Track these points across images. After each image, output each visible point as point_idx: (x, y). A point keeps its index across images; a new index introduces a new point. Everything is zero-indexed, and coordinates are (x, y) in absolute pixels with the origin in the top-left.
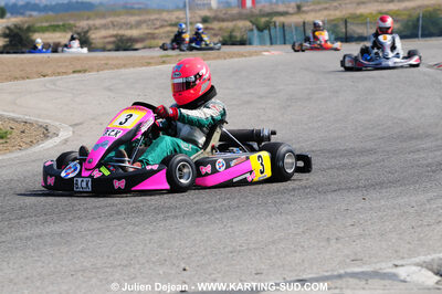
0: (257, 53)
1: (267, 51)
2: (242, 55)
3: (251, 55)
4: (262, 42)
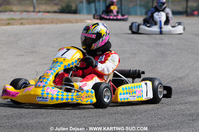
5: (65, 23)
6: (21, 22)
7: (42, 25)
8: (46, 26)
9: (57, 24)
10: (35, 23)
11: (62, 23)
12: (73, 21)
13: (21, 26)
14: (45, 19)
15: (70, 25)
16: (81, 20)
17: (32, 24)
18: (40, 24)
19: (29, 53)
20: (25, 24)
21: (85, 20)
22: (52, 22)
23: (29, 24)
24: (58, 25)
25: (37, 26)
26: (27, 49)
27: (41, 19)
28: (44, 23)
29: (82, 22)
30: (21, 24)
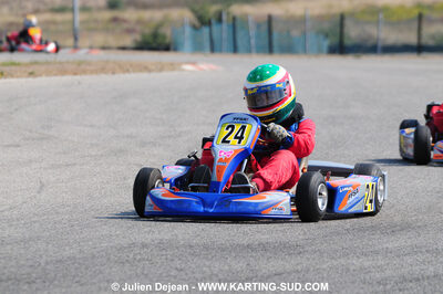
0: (173, 66)
1: (194, 63)
2: (146, 69)
3: (161, 69)
4: (197, 48)
5: (134, 71)
6: (30, 70)
7: (78, 77)
8: (87, 79)
9: (113, 73)
10: (63, 72)
11: (128, 71)
12: (153, 67)
13: (31, 79)
14: (89, 64)
15: (144, 75)
16: (172, 64)
17: (56, 75)
18: (75, 74)
19: (33, 139)
20: (40, 75)
21: (181, 64)
22: (103, 70)
23: (48, 73)
24: (116, 76)
25: (67, 79)
26: (31, 131)
27: (80, 63)
28: (84, 72)
29: (173, 69)
30: (31, 74)
